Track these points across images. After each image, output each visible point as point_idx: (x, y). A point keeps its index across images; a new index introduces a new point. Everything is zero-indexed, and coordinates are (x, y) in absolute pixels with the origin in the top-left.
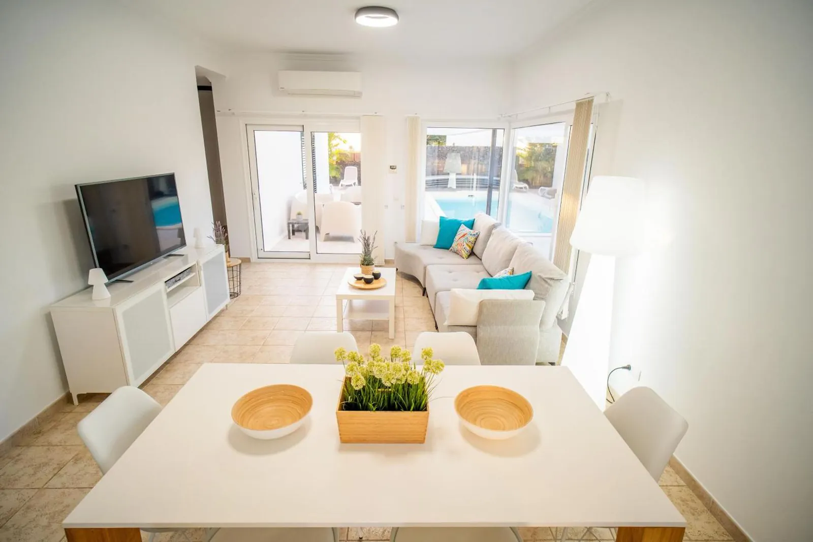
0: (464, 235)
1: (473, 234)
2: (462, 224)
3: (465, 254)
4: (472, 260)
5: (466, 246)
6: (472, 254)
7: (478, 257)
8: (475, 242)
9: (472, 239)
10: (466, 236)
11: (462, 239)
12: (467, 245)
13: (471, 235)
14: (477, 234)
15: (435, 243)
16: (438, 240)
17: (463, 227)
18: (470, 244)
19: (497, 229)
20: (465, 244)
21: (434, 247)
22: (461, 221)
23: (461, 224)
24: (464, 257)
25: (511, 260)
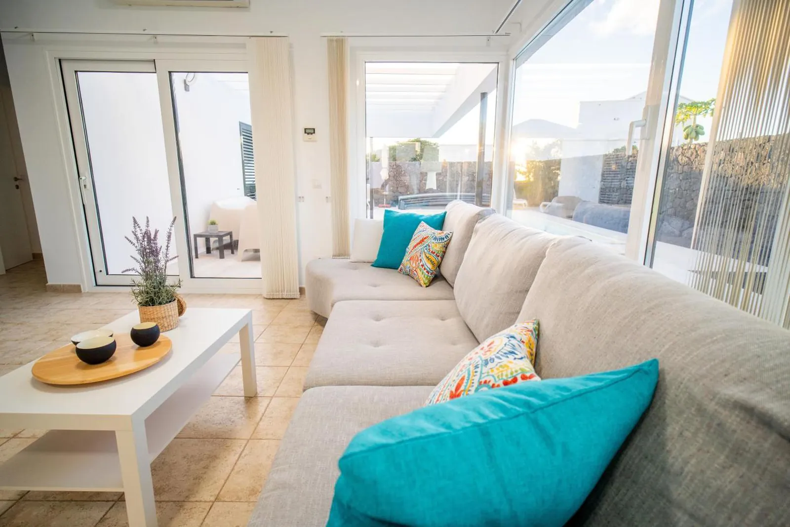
0: (422, 241)
1: (438, 236)
2: (422, 222)
3: (423, 277)
4: (438, 289)
5: (425, 261)
6: (437, 277)
7: (447, 282)
8: (444, 252)
9: (437, 247)
10: (427, 242)
11: (419, 248)
12: (428, 258)
13: (435, 239)
14: (447, 237)
15: (373, 256)
16: (381, 253)
17: (423, 226)
18: (433, 259)
19: (486, 220)
20: (423, 256)
21: (372, 266)
22: (421, 216)
23: (420, 222)
24: (422, 282)
25: (527, 291)
